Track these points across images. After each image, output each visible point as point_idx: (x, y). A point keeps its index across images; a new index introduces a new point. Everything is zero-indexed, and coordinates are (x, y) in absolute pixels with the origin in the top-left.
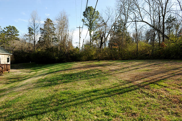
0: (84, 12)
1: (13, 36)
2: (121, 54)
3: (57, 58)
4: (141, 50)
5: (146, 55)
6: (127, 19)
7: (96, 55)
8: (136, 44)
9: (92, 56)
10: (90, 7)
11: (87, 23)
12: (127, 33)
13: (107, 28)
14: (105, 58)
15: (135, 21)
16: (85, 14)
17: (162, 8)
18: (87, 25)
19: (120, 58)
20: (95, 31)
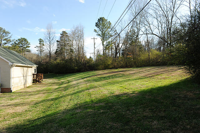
0: (96, 23)
1: (24, 48)
2: (135, 63)
3: (76, 68)
4: (153, 58)
5: (157, 62)
6: (139, 31)
7: (112, 64)
8: (148, 53)
9: (109, 65)
10: (102, 18)
11: (99, 33)
12: (139, 42)
13: (121, 38)
14: (121, 66)
15: (147, 34)
16: (97, 25)
17: (169, 22)
18: (99, 35)
19: (135, 66)
20: (108, 41)
